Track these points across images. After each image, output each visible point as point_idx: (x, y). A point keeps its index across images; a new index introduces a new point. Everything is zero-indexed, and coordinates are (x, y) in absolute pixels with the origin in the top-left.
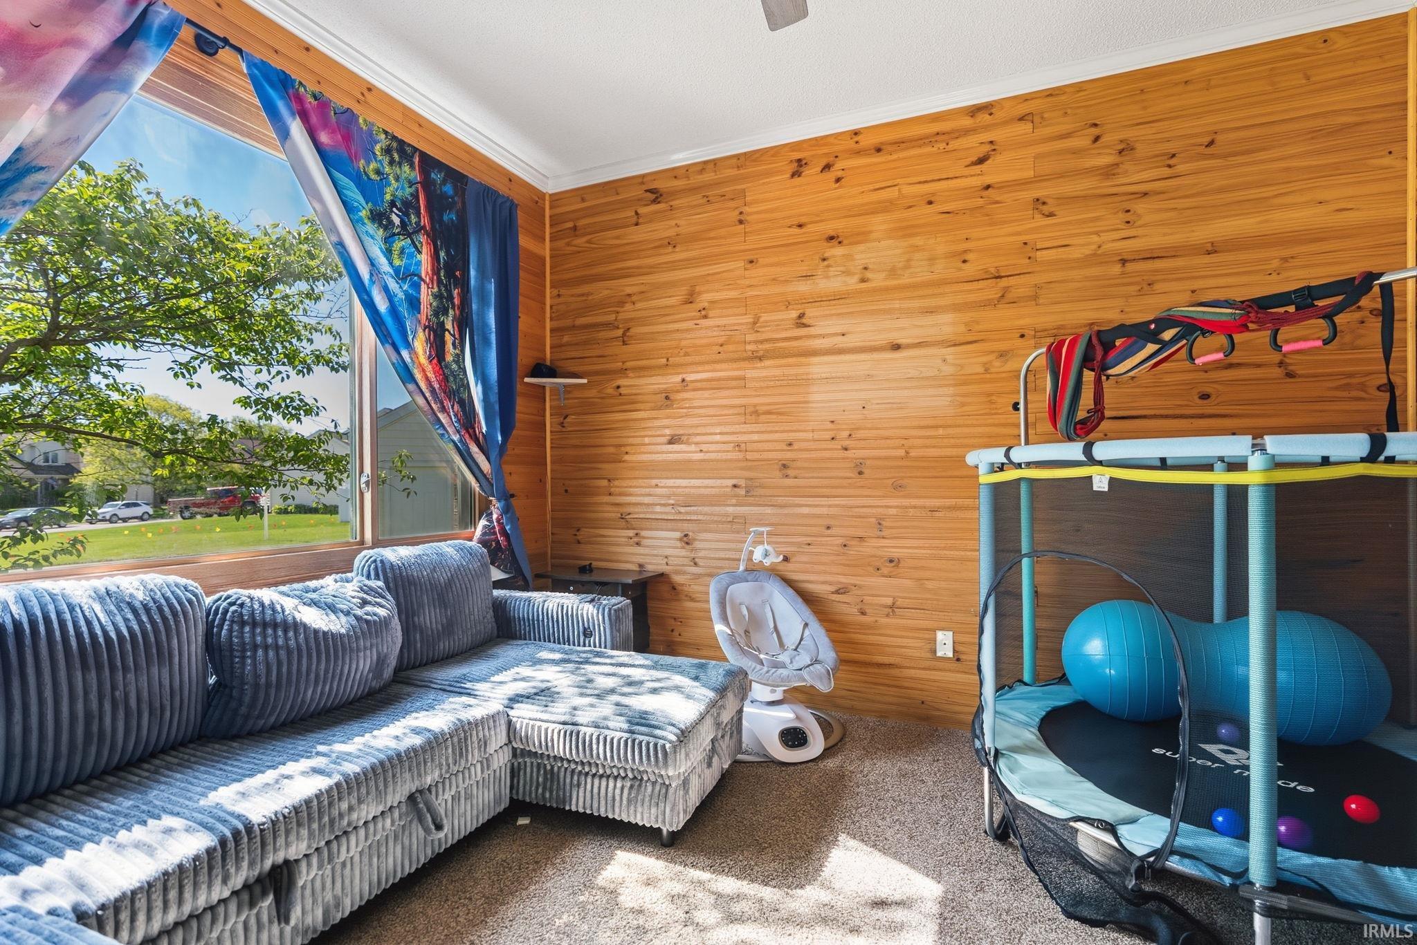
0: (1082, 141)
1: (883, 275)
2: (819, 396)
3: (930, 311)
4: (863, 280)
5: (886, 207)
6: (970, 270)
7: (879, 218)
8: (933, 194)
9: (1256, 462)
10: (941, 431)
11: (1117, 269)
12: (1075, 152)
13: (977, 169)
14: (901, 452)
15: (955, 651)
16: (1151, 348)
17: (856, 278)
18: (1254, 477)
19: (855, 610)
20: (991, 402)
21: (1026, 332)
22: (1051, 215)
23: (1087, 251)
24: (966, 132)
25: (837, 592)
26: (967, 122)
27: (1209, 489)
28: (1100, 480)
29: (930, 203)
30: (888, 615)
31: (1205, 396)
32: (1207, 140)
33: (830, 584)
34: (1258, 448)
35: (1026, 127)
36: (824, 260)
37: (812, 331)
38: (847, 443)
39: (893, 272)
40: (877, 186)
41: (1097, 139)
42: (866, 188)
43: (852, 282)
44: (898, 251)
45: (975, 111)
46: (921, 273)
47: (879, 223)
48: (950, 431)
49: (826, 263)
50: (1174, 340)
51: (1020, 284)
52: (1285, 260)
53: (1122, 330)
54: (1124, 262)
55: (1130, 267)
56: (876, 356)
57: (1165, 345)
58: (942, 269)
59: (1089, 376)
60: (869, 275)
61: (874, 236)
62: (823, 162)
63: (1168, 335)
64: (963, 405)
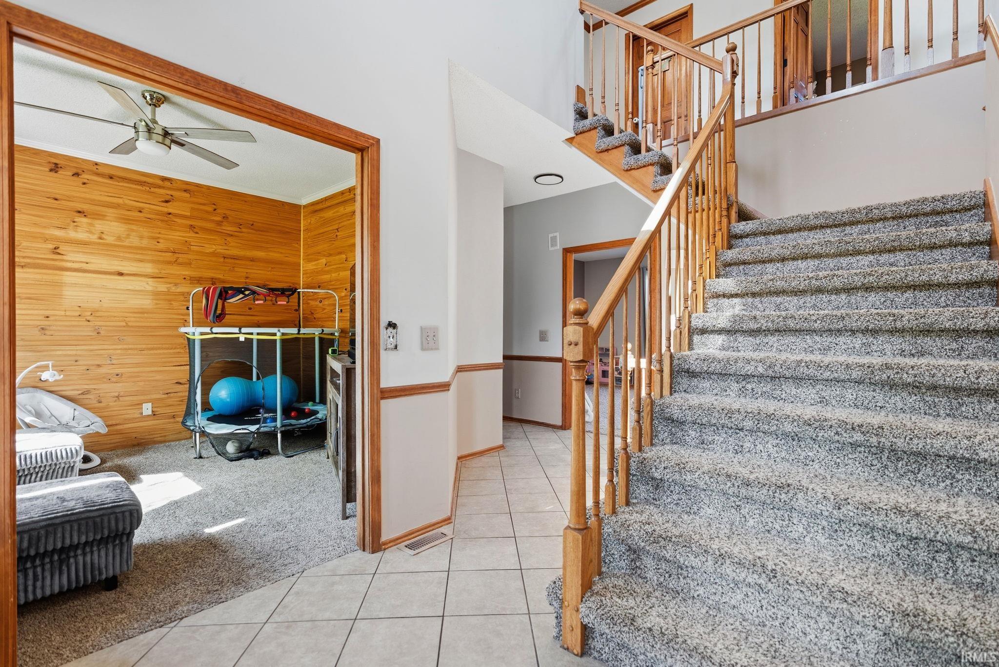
0: (210, 209)
1: (113, 238)
2: (68, 292)
3: (141, 261)
4: (100, 238)
5: (117, 206)
6: (161, 246)
7: (111, 210)
8: (143, 209)
9: (279, 334)
10: (146, 315)
11: (222, 260)
12: (207, 212)
13: (165, 204)
14: (124, 324)
15: (153, 411)
16: (241, 296)
17: (96, 236)
18: (278, 337)
19: (95, 402)
20: (171, 304)
21: (186, 277)
22: (197, 233)
23: (211, 250)
24: (160, 187)
25: (82, 394)
26: (160, 183)
27: (252, 339)
28: (242, 338)
29: (140, 212)
30: (115, 401)
31: (250, 309)
32: (251, 223)
33: (78, 390)
34: (279, 331)
35: (188, 195)
36: (74, 222)
37: (65, 257)
38: (88, 318)
39: (119, 238)
40: (110, 194)
41: (215, 210)
42: (102, 193)
43: (94, 238)
44: (123, 229)
45: (164, 179)
46: (135, 241)
47: (110, 212)
48: (151, 315)
49: (75, 224)
50: (248, 295)
51: (182, 258)
52: (272, 268)
53: (231, 288)
54: (225, 258)
55: (227, 260)
56: (108, 277)
57: (246, 296)
58: (145, 243)
59: (220, 301)
60: (104, 236)
61: (108, 218)
62: (75, 171)
63: (247, 293)
64: (157, 304)
